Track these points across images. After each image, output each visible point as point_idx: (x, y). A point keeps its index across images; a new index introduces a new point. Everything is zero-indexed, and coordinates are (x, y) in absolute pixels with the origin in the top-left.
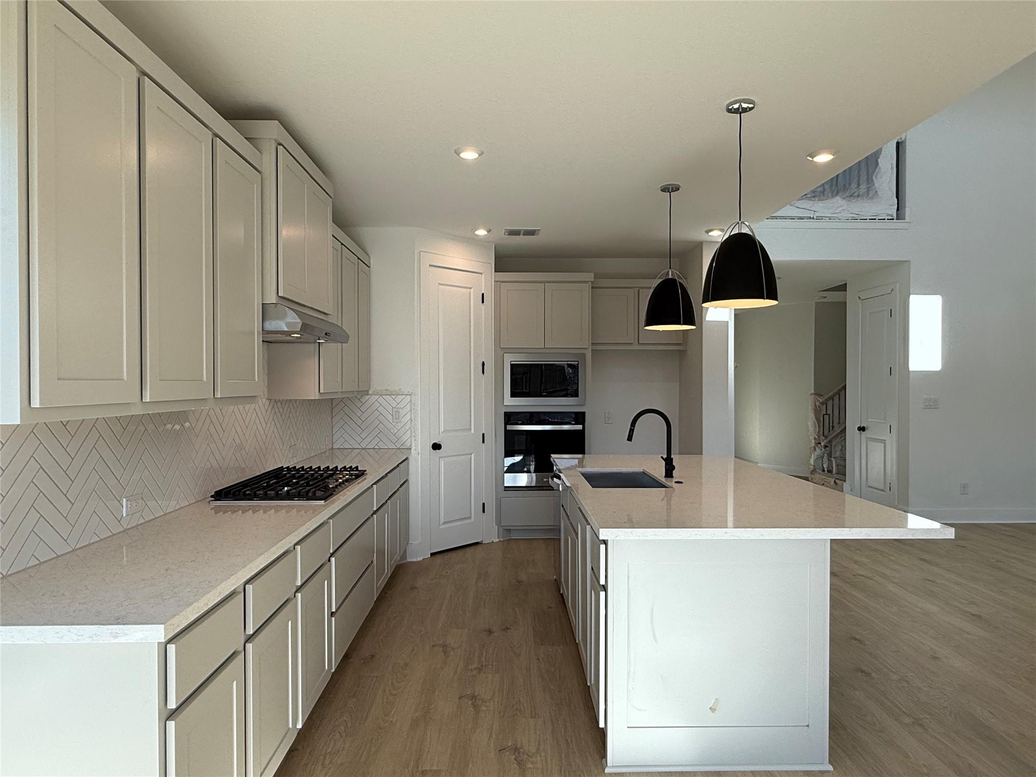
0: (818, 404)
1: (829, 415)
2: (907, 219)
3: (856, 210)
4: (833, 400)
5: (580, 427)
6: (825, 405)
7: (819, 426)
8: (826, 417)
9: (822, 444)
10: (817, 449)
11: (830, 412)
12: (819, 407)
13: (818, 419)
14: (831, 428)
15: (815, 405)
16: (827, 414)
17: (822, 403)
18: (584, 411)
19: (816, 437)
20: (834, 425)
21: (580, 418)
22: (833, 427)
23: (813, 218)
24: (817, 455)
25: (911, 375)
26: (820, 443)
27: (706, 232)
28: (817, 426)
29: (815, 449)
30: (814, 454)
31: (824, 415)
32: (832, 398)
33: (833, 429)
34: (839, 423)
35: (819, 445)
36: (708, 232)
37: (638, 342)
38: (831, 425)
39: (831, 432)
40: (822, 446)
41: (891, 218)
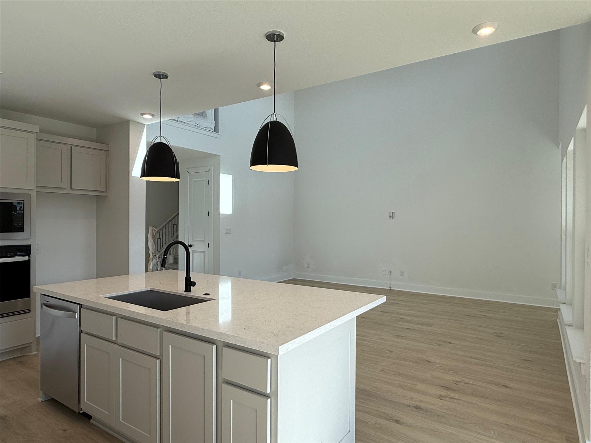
0: (154, 232)
1: (161, 239)
2: (219, 133)
3: (197, 122)
4: (163, 230)
5: (26, 258)
6: (158, 233)
7: (155, 246)
8: (159, 240)
9: (157, 256)
10: (154, 259)
11: (161, 237)
12: (155, 234)
13: (155, 242)
14: (162, 246)
15: (153, 233)
16: (159, 238)
17: (157, 232)
18: (29, 244)
19: (154, 252)
20: (163, 244)
21: (26, 250)
22: (163, 245)
23: (177, 121)
24: (154, 263)
25: (221, 217)
26: (155, 256)
27: (141, 114)
28: (154, 245)
29: (153, 260)
30: (153, 262)
31: (158, 239)
32: (162, 229)
33: (163, 247)
34: (166, 243)
35: (155, 257)
36: (143, 114)
37: (71, 188)
38: (162, 244)
39: (162, 249)
40: (157, 257)
41: (212, 131)
